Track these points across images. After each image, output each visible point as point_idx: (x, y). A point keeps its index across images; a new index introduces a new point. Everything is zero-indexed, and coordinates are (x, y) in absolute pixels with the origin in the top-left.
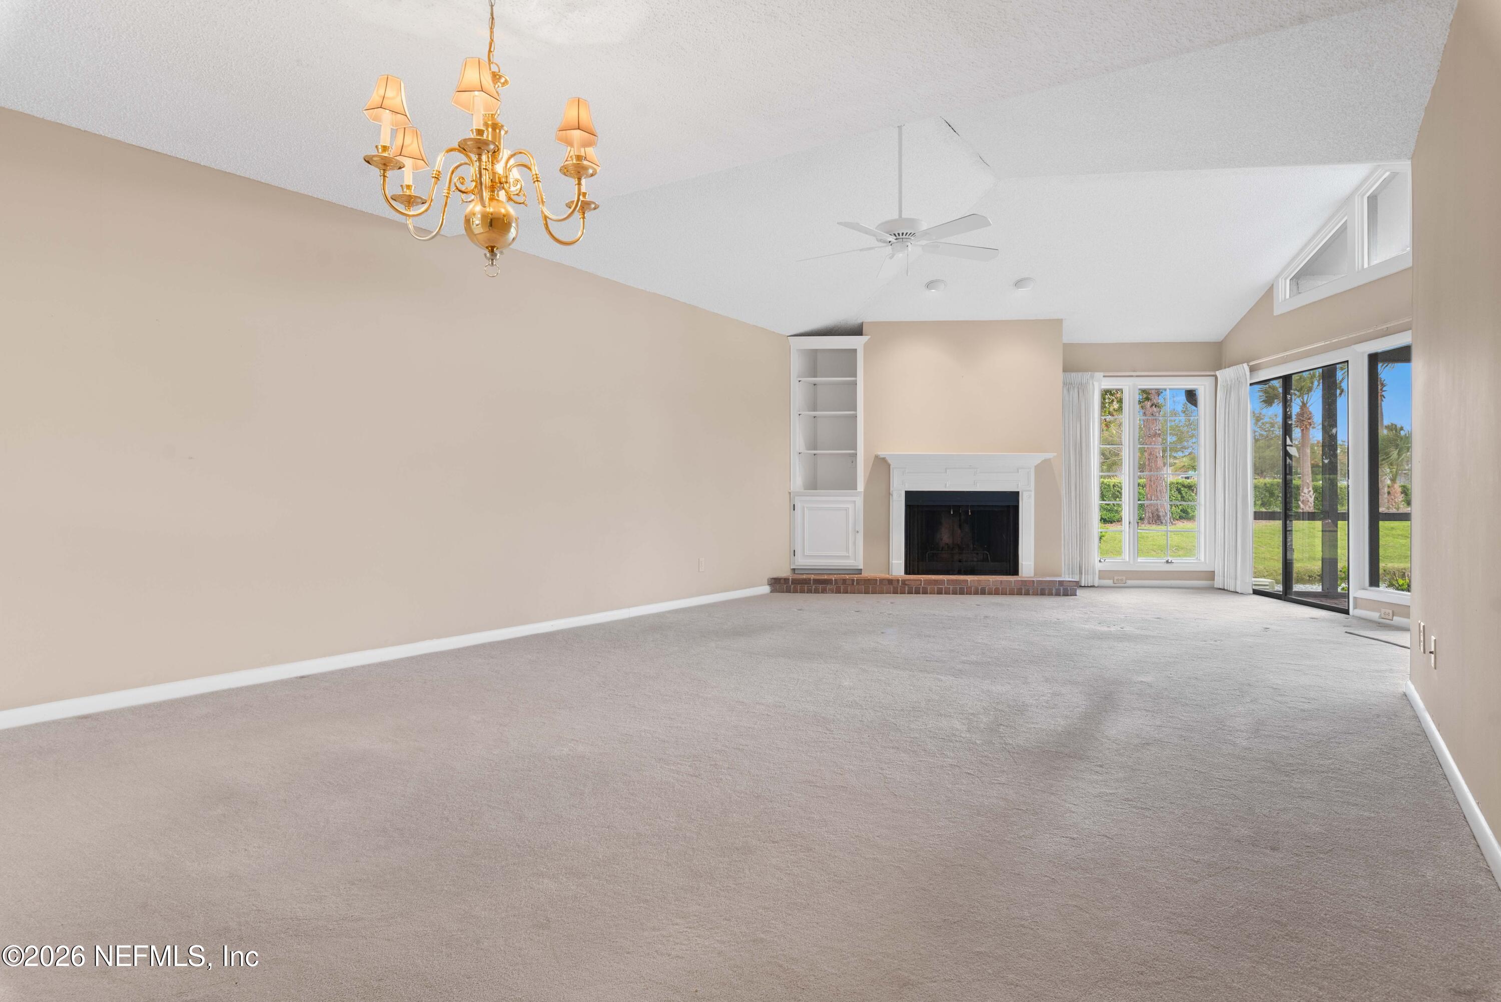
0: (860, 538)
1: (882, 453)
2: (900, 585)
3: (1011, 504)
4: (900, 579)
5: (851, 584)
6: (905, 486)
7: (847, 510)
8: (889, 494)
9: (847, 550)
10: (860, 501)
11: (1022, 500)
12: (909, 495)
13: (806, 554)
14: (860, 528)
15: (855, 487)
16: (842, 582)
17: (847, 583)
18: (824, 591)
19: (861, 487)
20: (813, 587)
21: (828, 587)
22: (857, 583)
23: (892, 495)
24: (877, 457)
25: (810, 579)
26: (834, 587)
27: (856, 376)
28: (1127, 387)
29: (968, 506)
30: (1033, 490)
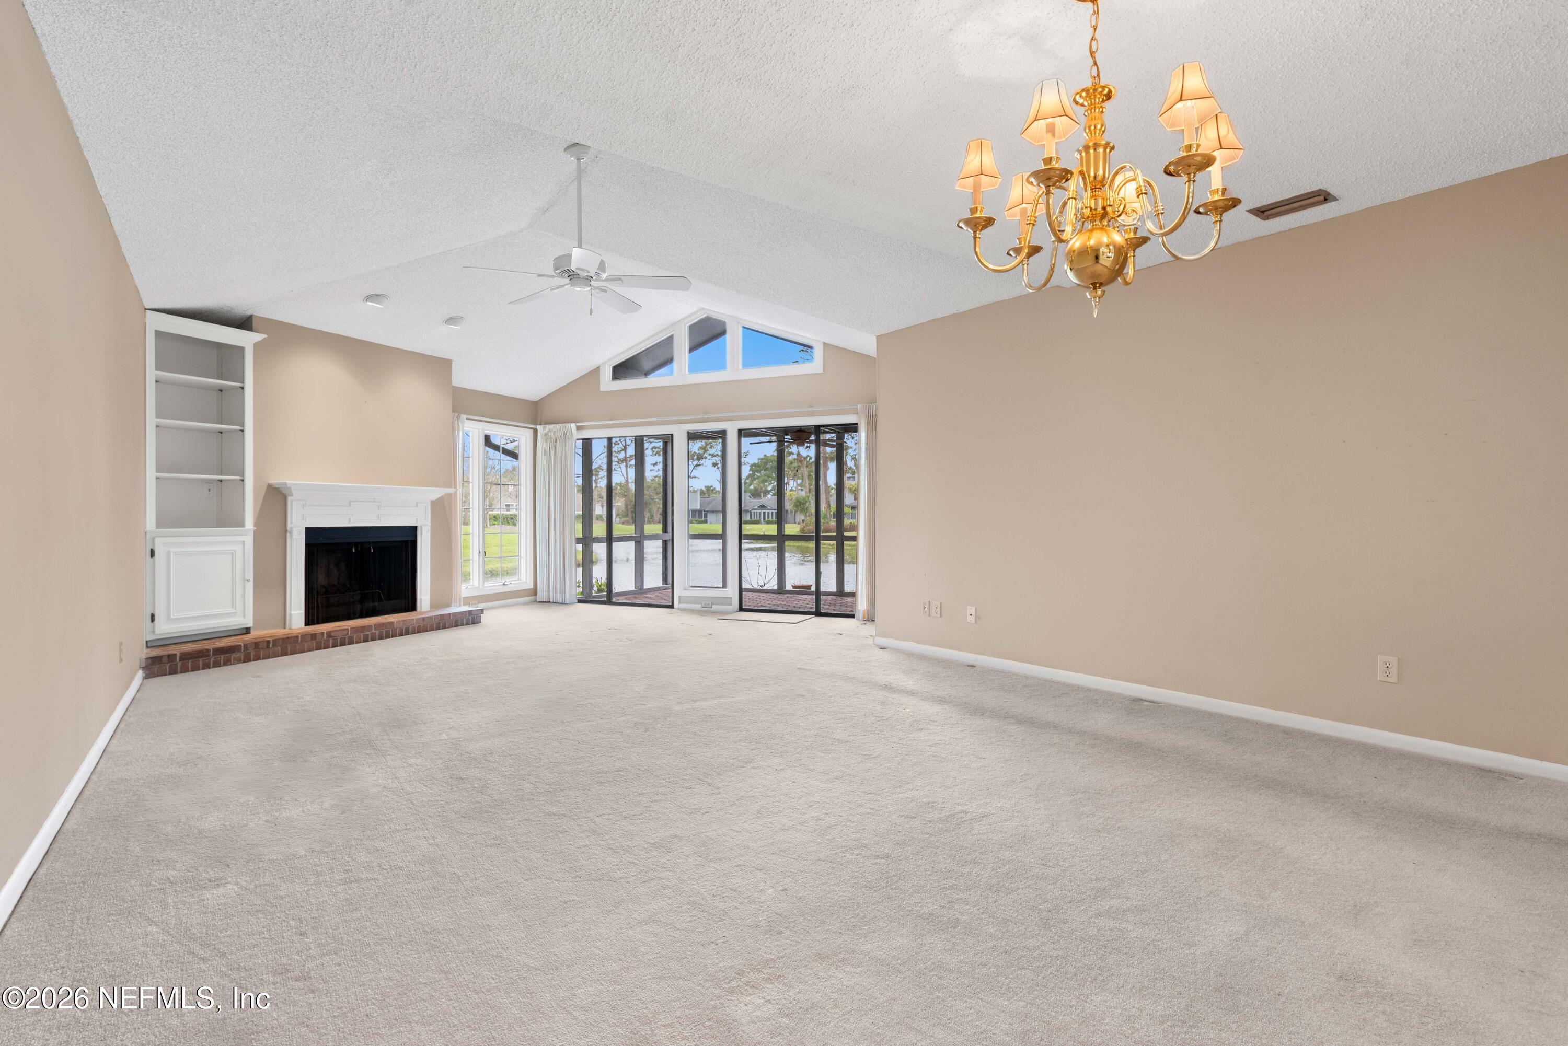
0: (250, 587)
1: (275, 480)
2: (325, 638)
3: (410, 539)
4: (325, 632)
5: (265, 647)
6: (305, 521)
7: (233, 553)
8: (285, 531)
9: (233, 605)
10: (249, 540)
11: (421, 534)
12: (309, 531)
13: (172, 617)
14: (250, 575)
15: (242, 525)
16: (254, 646)
17: (260, 647)
18: (227, 662)
19: (249, 522)
20: (212, 660)
21: (234, 656)
22: (273, 645)
23: (291, 533)
24: (270, 486)
25: (208, 650)
26: (241, 655)
27: (243, 381)
28: (477, 431)
29: (369, 542)
30: (429, 523)
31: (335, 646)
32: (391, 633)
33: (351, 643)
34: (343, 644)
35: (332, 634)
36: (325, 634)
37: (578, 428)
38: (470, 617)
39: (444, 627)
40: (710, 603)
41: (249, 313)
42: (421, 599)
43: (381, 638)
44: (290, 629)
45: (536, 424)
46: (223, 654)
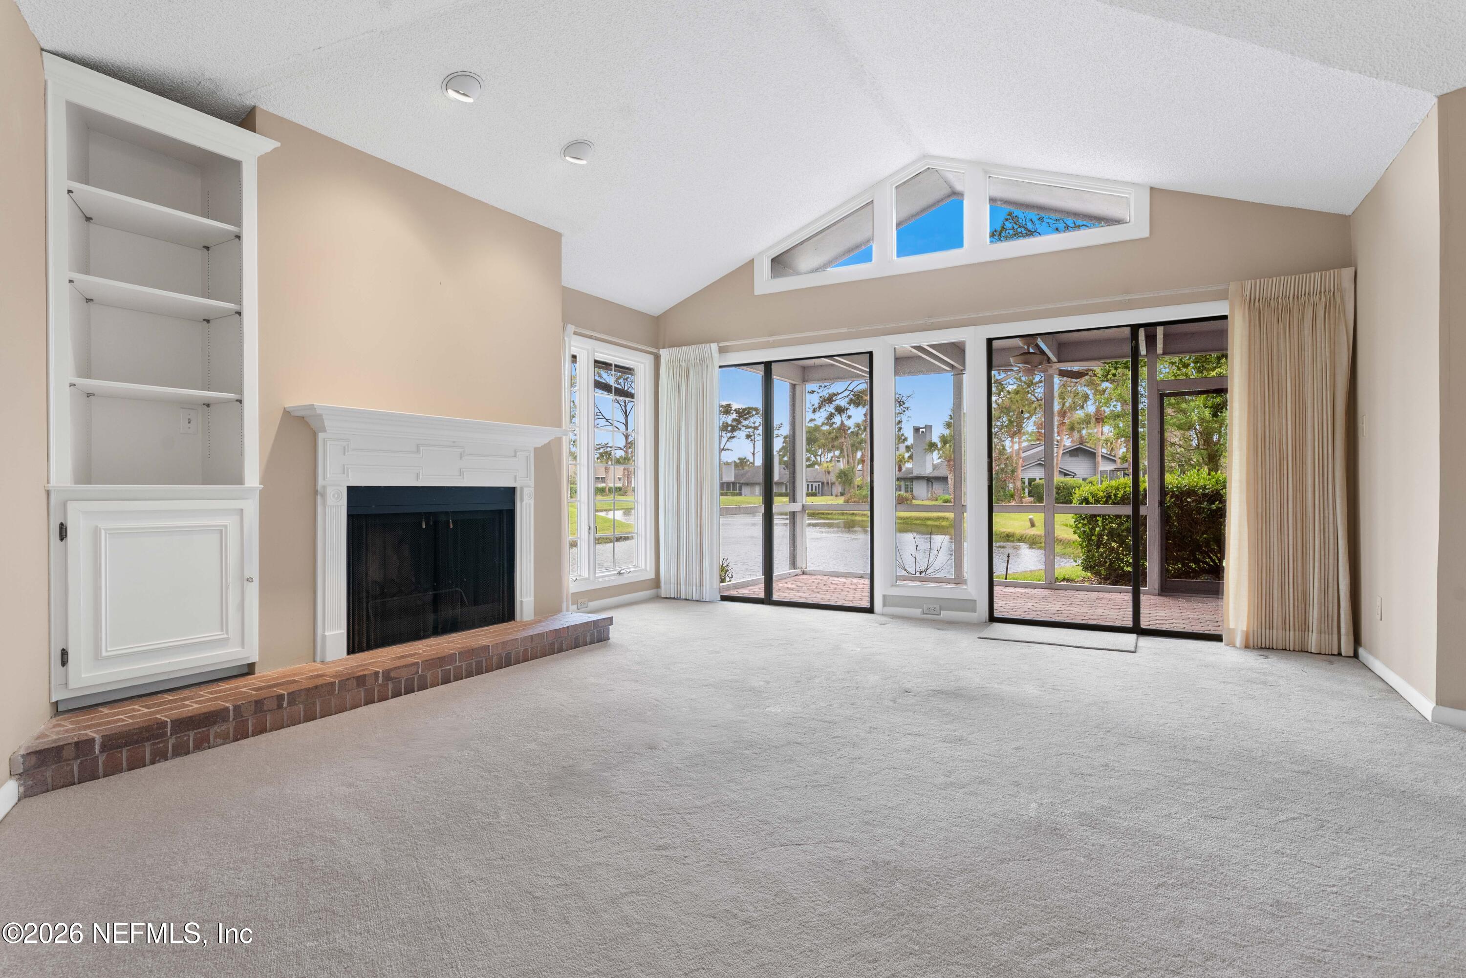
0: (253, 591)
1: (295, 401)
2: (380, 682)
3: (505, 507)
4: (381, 671)
5: (275, 707)
6: (348, 476)
7: (221, 532)
8: (314, 493)
9: (223, 625)
10: (251, 508)
11: (522, 501)
12: (353, 491)
13: (104, 654)
14: (253, 569)
15: (239, 479)
16: (253, 707)
17: (265, 708)
18: (202, 744)
19: (252, 477)
20: (172, 742)
21: (215, 729)
22: (289, 704)
23: (323, 496)
24: (287, 413)
25: (163, 724)
26: (229, 727)
27: (238, 223)
28: (585, 352)
29: (447, 513)
30: (532, 483)
31: (397, 694)
32: (484, 665)
33: (423, 687)
34: (410, 690)
35: (392, 674)
36: (380, 676)
37: (722, 350)
38: (595, 631)
39: (561, 650)
40: (938, 607)
41: (249, 102)
42: (522, 602)
43: (469, 675)
44: (323, 662)
45: (658, 348)
46: (194, 729)
